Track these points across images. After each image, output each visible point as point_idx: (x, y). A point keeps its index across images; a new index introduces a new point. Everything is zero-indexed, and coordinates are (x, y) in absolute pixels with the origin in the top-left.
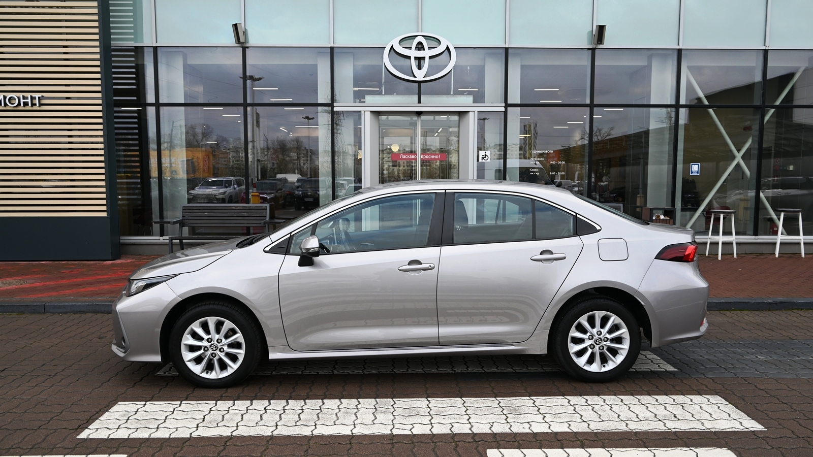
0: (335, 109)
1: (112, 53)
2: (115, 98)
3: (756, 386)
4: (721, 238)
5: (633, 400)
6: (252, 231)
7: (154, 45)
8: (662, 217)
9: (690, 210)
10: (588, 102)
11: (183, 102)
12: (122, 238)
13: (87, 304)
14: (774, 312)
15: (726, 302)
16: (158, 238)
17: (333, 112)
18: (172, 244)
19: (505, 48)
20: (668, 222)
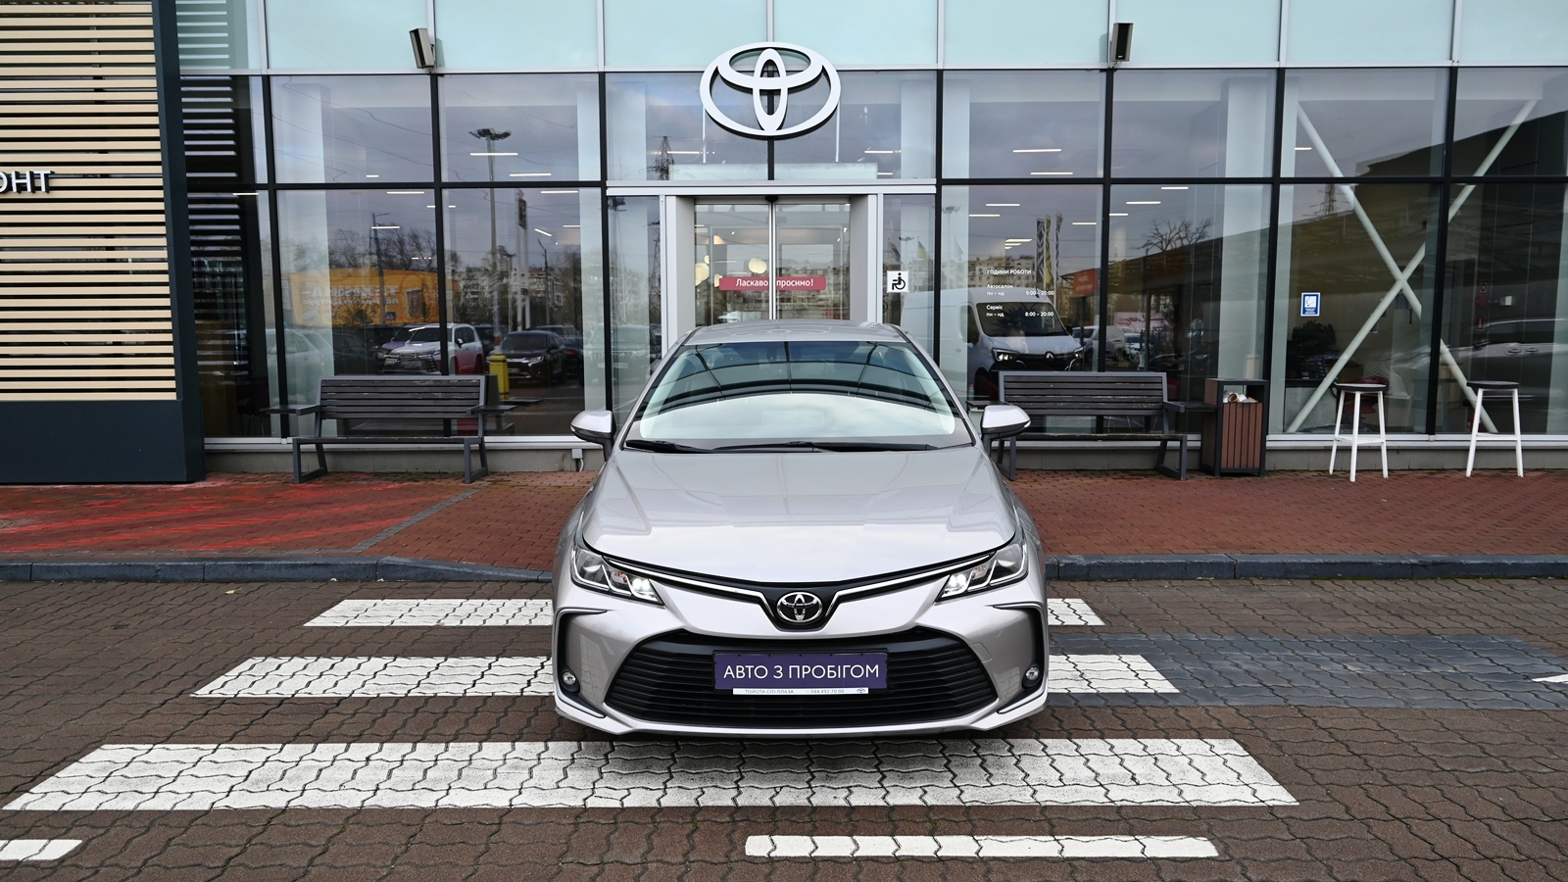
0: (609, 192)
1: (182, 89)
2: (189, 175)
3: (1315, 722)
4: (1357, 440)
5: (1067, 747)
6: (454, 428)
7: (265, 72)
8: (1242, 398)
9: (1304, 384)
10: (1100, 174)
11: (324, 182)
12: (207, 440)
13: (110, 563)
14: (1420, 582)
15: (1326, 563)
16: (277, 440)
17: (605, 198)
18: (299, 452)
19: (937, 70)
20: (1252, 408)
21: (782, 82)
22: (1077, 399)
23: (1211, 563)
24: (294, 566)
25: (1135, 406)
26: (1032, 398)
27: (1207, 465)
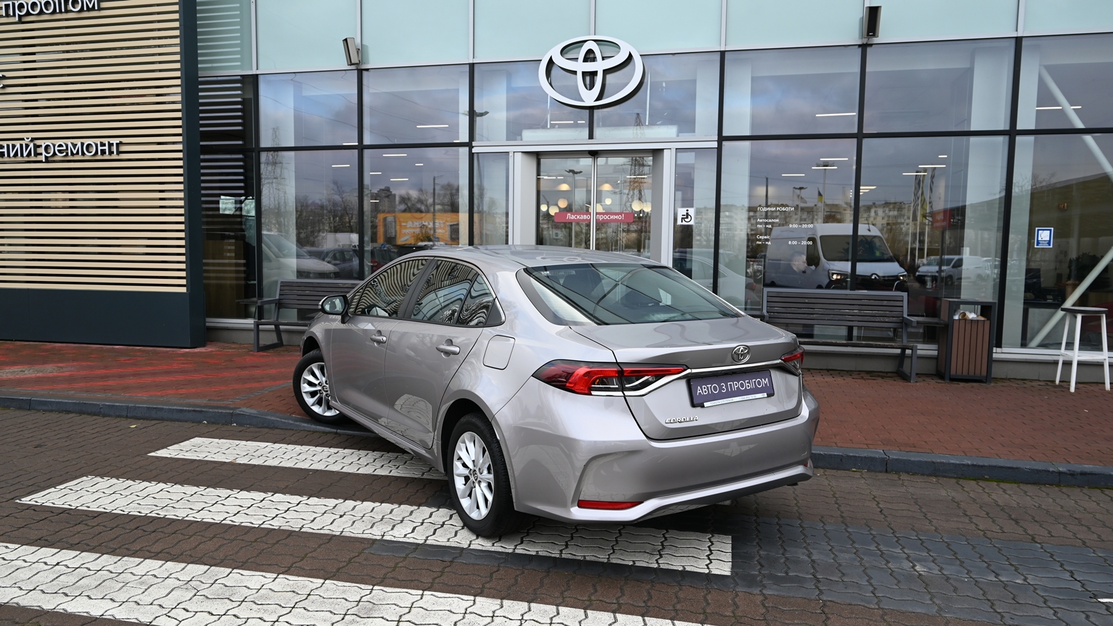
0: (474, 150)
1: (200, 87)
2: (201, 143)
4: (1077, 355)
7: (256, 73)
8: (972, 316)
9: (1045, 306)
10: (855, 130)
11: (293, 146)
12: (208, 320)
14: (1064, 490)
15: (974, 465)
17: (471, 155)
18: (258, 330)
19: (720, 51)
20: (980, 325)
21: (599, 66)
22: (827, 312)
23: (865, 457)
24: (181, 411)
25: (878, 319)
26: (789, 310)
27: (940, 371)
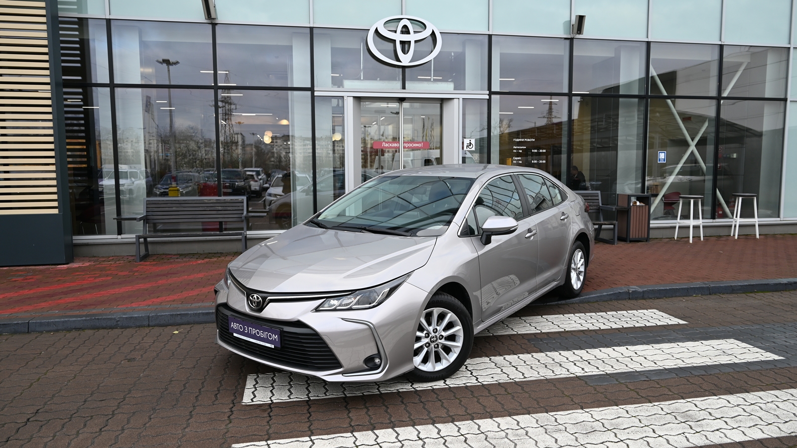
1: (60, 25)
2: (64, 77)
4: (693, 222)
6: (226, 227)
7: (108, 17)
8: (638, 203)
10: (567, 91)
11: (140, 83)
12: (75, 237)
16: (115, 236)
17: (313, 97)
18: (138, 243)
19: (489, 35)
20: (644, 207)
21: (411, 38)
23: (699, 287)
27: (623, 237)
